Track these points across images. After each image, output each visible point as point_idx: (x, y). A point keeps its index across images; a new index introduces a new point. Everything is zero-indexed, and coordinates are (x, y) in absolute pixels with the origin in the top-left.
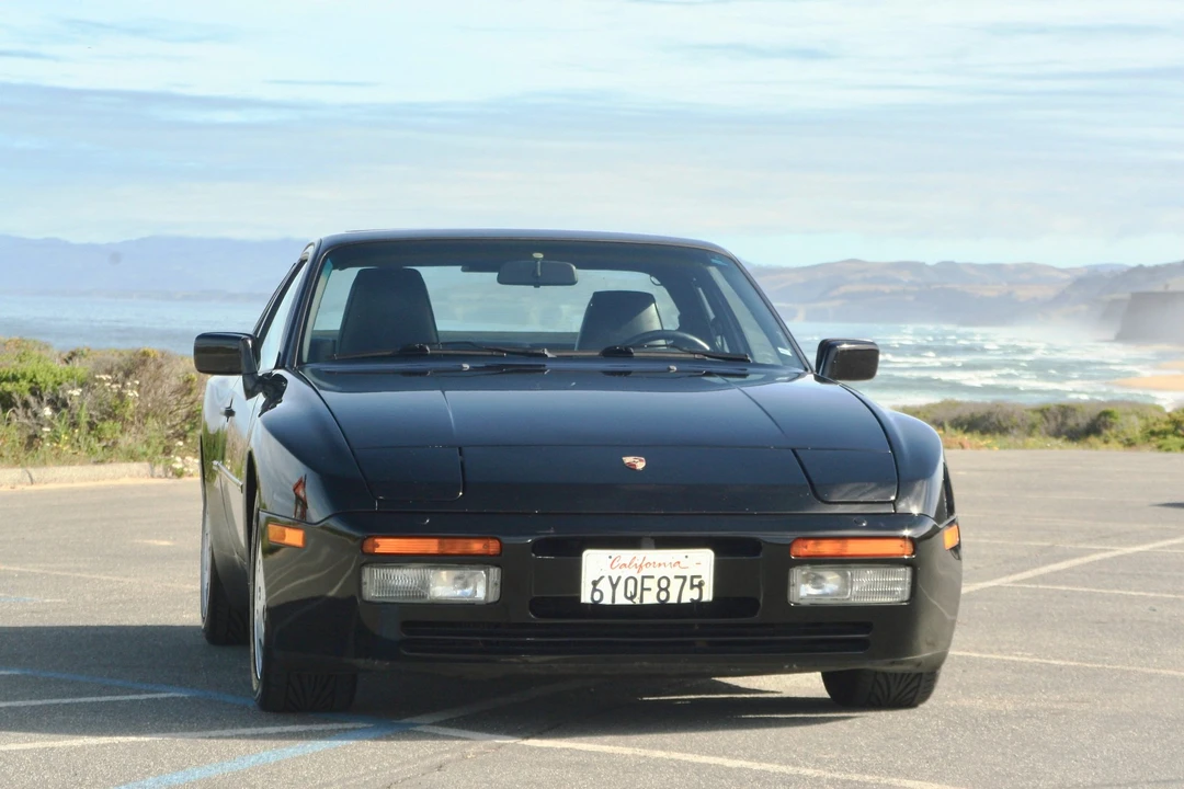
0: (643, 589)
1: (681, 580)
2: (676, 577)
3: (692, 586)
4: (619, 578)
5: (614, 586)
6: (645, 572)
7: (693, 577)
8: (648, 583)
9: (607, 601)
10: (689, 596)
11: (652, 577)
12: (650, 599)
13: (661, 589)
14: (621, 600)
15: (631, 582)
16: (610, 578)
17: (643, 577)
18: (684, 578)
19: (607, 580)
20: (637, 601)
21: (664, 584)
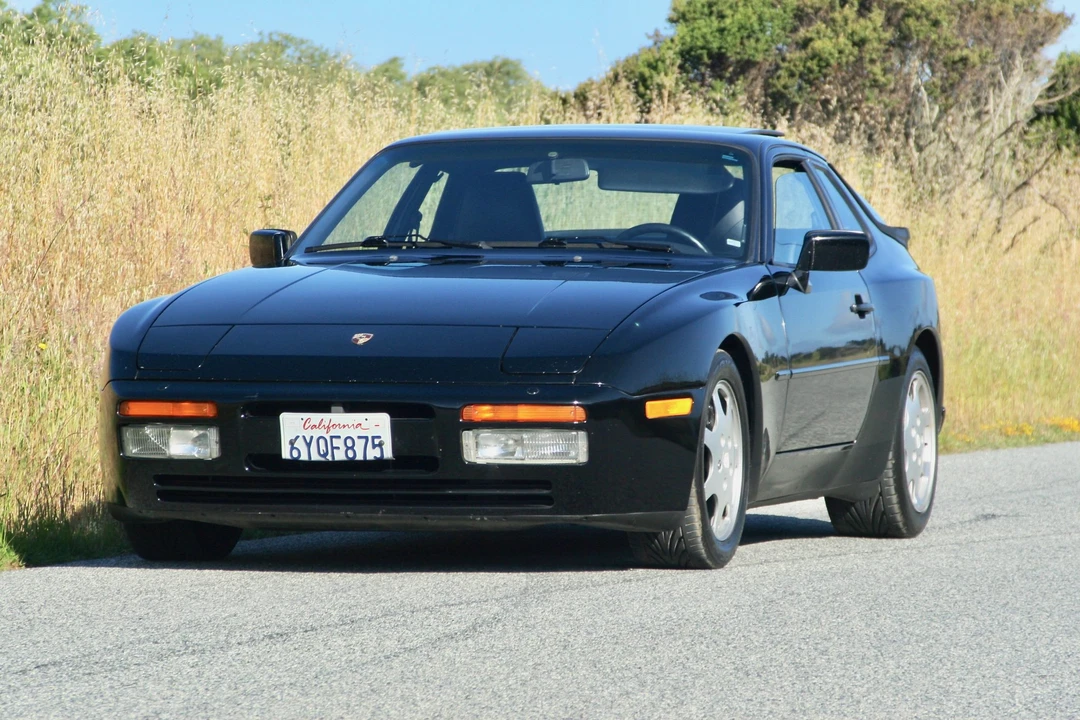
0: (333, 448)
1: (364, 441)
2: (359, 437)
3: (374, 446)
4: (312, 437)
5: (309, 445)
6: (333, 432)
7: (373, 438)
8: (336, 443)
9: (304, 457)
10: (373, 454)
11: (339, 437)
12: (340, 456)
13: (348, 448)
14: (315, 457)
15: (322, 442)
16: (304, 437)
17: (332, 437)
18: (366, 438)
19: (300, 440)
20: (329, 458)
21: (349, 443)
